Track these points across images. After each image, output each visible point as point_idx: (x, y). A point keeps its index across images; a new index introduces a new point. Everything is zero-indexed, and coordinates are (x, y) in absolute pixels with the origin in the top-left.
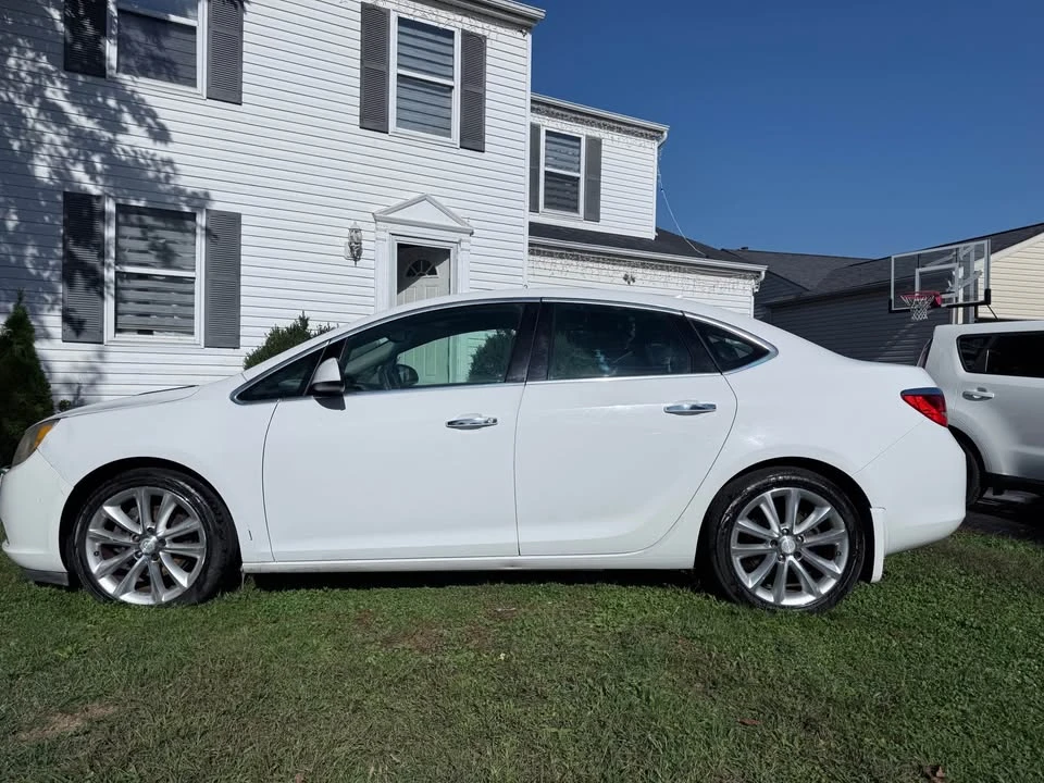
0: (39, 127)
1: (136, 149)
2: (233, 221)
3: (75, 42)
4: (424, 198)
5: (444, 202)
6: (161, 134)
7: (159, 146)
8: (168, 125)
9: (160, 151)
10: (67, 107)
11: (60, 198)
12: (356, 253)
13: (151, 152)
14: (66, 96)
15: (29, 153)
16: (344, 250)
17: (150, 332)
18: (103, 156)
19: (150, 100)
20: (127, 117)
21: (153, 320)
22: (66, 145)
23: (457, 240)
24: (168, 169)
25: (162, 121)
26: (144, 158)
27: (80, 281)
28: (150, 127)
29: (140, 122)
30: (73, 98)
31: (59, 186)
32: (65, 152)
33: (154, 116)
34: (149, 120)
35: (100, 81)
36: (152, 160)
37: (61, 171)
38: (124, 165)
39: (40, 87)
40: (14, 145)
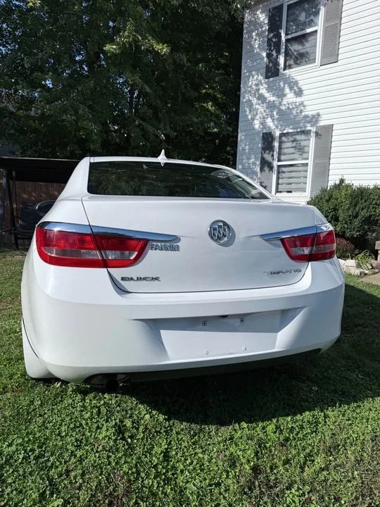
0: (257, 106)
1: (289, 102)
2: (329, 129)
3: (269, 63)
6: (299, 93)
7: (298, 98)
8: (303, 87)
10: (267, 95)
11: (261, 136)
13: (295, 102)
14: (266, 89)
15: (253, 119)
17: (291, 192)
18: (277, 110)
19: (297, 78)
20: (287, 90)
21: (293, 186)
22: (265, 111)
24: (302, 107)
25: (300, 87)
26: (292, 105)
27: (266, 169)
28: (295, 92)
29: (291, 88)
30: (269, 90)
31: (261, 130)
32: (264, 114)
33: (297, 85)
34: (295, 88)
35: (278, 77)
36: (295, 105)
37: (263, 124)
38: (284, 111)
39: (258, 90)
40: (250, 117)
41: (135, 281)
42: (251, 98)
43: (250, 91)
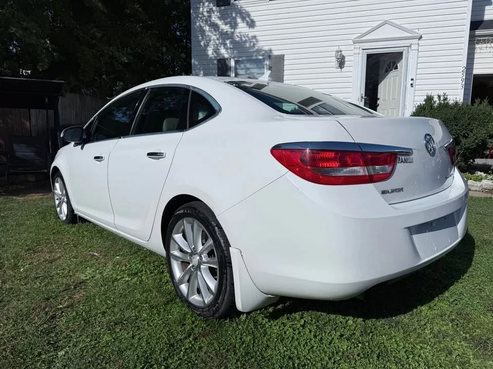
0: (210, 34)
1: (241, 34)
2: (281, 58)
4: (385, 23)
5: (398, 22)
6: (252, 24)
7: (251, 30)
8: (255, 19)
9: (251, 32)
10: (219, 22)
11: (215, 62)
12: (341, 63)
13: (247, 33)
14: (218, 17)
15: (207, 45)
16: (335, 63)
18: (230, 40)
19: (249, 9)
20: (239, 20)
22: (218, 39)
23: (408, 45)
24: (254, 40)
25: (252, 18)
26: (244, 37)
28: (247, 22)
29: (243, 19)
30: (221, 18)
31: (215, 57)
32: (217, 42)
33: (249, 16)
34: (248, 19)
35: (229, 7)
36: (247, 37)
37: (216, 51)
38: (237, 42)
39: (210, 17)
40: (202, 44)
41: (391, 193)
42: (202, 25)
43: (201, 18)
